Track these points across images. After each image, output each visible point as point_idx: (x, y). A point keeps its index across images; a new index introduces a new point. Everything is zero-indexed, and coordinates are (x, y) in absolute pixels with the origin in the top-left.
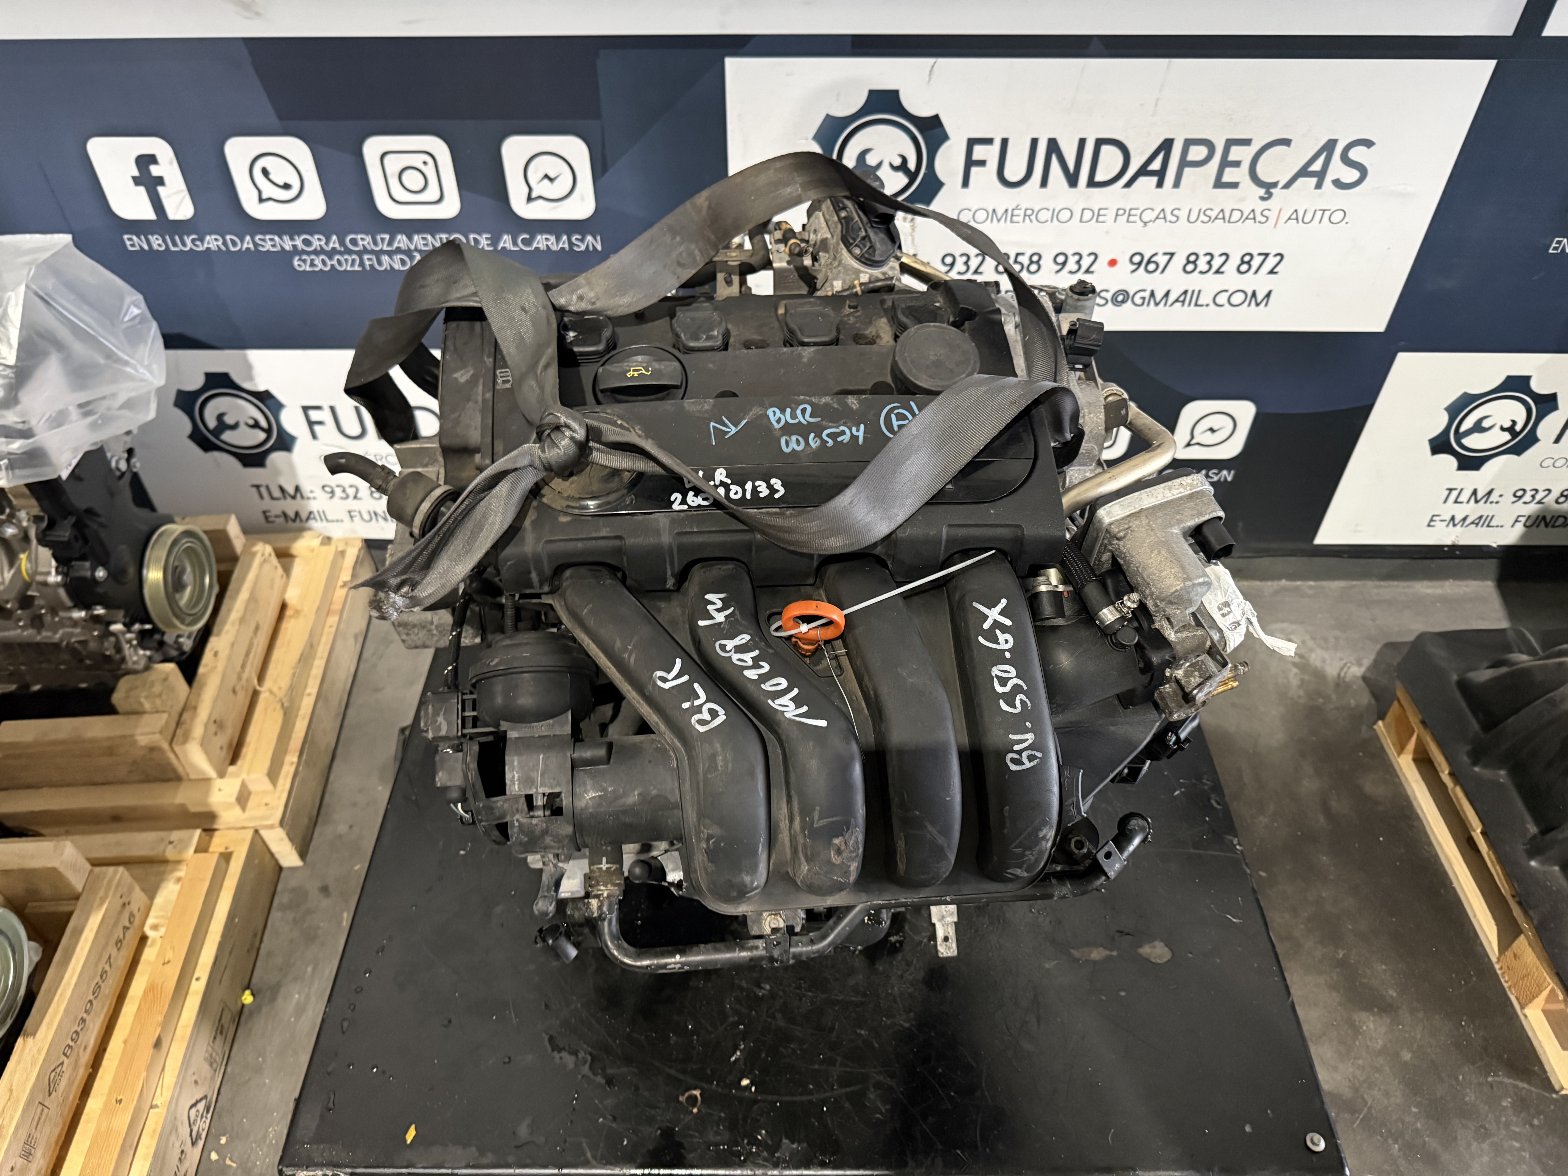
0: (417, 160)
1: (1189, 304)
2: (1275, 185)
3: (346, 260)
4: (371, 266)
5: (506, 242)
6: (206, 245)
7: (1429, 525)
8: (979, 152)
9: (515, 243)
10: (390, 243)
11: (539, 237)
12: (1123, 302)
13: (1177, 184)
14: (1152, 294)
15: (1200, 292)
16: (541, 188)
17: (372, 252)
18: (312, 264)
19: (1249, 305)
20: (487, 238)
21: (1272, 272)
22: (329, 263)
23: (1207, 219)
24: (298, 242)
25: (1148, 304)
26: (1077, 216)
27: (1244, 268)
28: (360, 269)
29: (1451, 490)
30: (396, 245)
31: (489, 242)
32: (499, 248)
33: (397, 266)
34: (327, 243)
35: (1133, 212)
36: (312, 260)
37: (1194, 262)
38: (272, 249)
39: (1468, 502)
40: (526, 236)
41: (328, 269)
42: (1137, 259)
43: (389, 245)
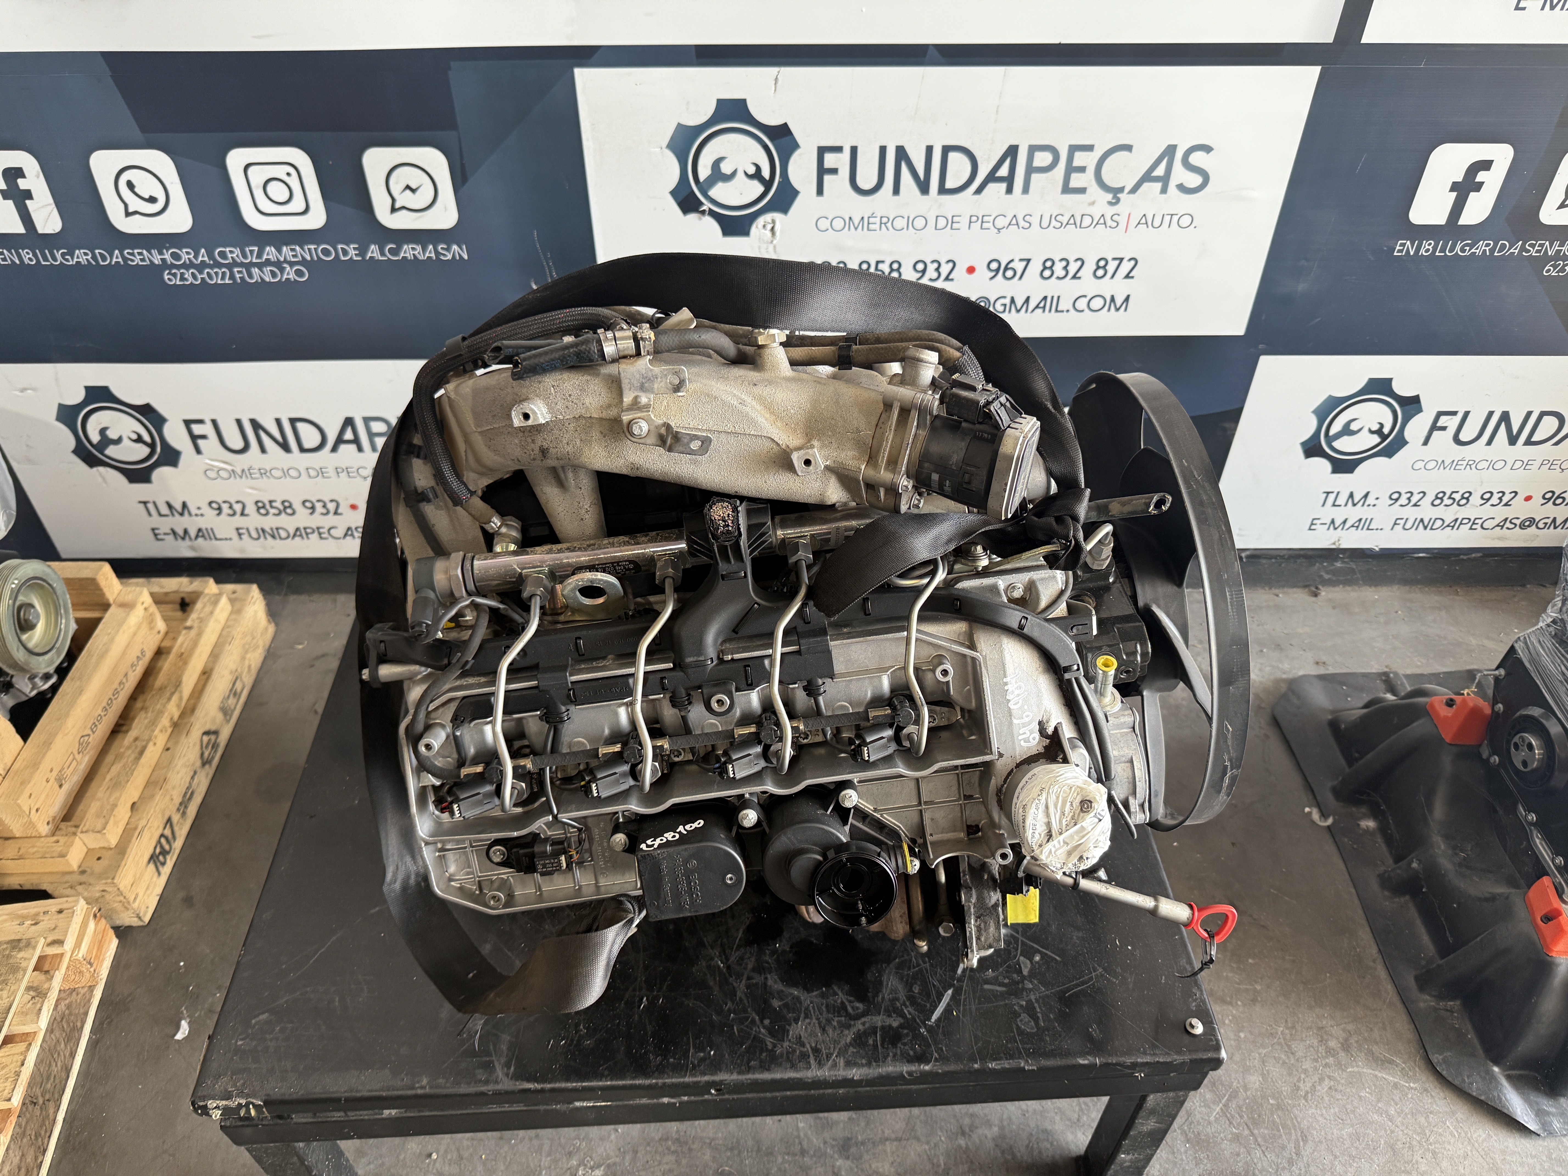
0: (280, 172)
1: (1050, 310)
3: (216, 273)
4: (242, 278)
5: (373, 251)
6: (75, 259)
8: (830, 160)
9: (382, 253)
10: (259, 256)
11: (405, 247)
13: (1026, 190)
15: (1059, 297)
16: (403, 199)
17: (242, 265)
18: (183, 278)
19: (1109, 310)
20: (355, 249)
21: (1127, 276)
22: (200, 276)
23: (1059, 224)
24: (167, 256)
26: (932, 222)
27: (1100, 273)
28: (231, 282)
29: (1327, 493)
30: (265, 257)
31: (357, 252)
32: (367, 258)
33: (268, 278)
34: (196, 257)
35: (985, 219)
36: (182, 274)
37: (1051, 268)
38: (142, 263)
39: (1346, 505)
40: (394, 246)
41: (198, 281)
42: (994, 266)
43: (257, 258)
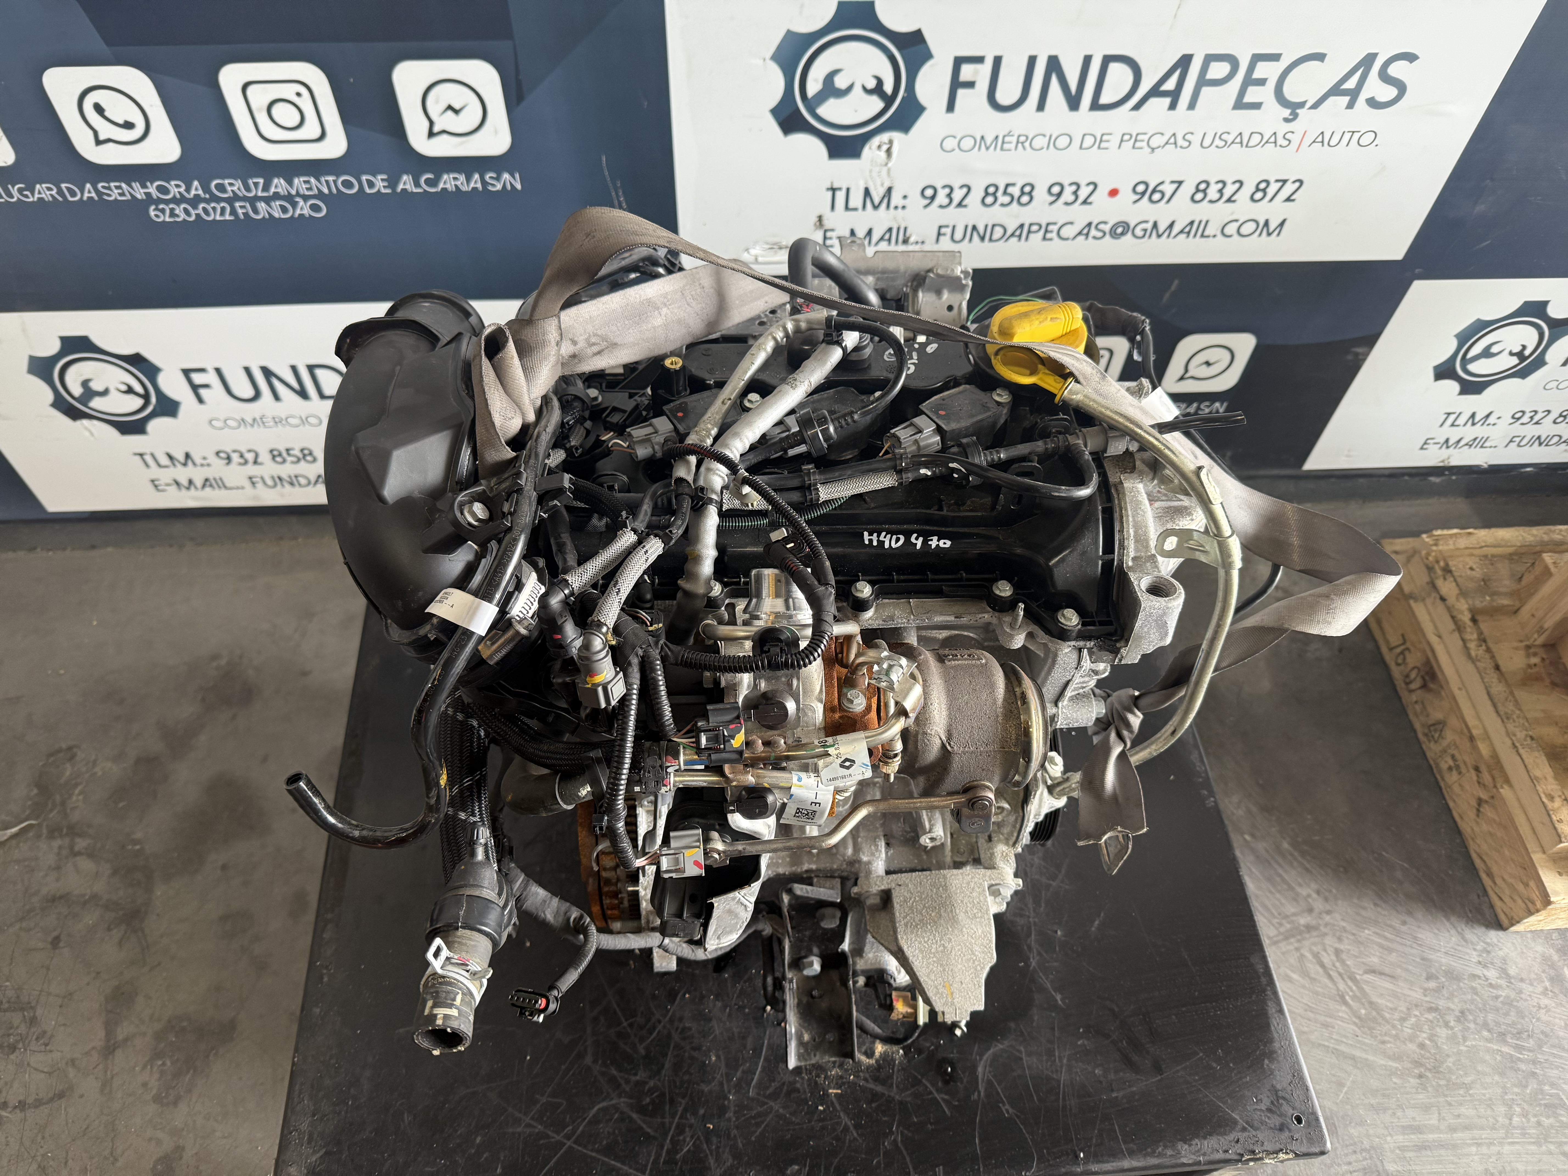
0: (288, 91)
1: (1195, 235)
2: (1302, 105)
4: (246, 214)
5: (406, 183)
6: (37, 196)
7: (1422, 448)
8: (967, 72)
9: (417, 184)
10: (266, 188)
11: (445, 177)
12: (1122, 234)
13: (1192, 105)
14: (1155, 225)
15: (1207, 222)
16: (445, 121)
17: (245, 199)
18: (173, 214)
19: (1260, 235)
20: (383, 180)
21: (1288, 199)
22: (193, 212)
23: (1222, 144)
24: (152, 190)
25: (1150, 236)
26: (1076, 142)
27: (1259, 195)
28: (232, 218)
29: (1449, 414)
30: (273, 190)
31: (386, 184)
32: (399, 191)
33: (277, 214)
34: (188, 190)
35: (1140, 137)
36: (172, 210)
37: (1204, 191)
38: (121, 199)
39: (1465, 425)
40: (430, 176)
41: (193, 218)
42: (1141, 188)
43: (264, 190)
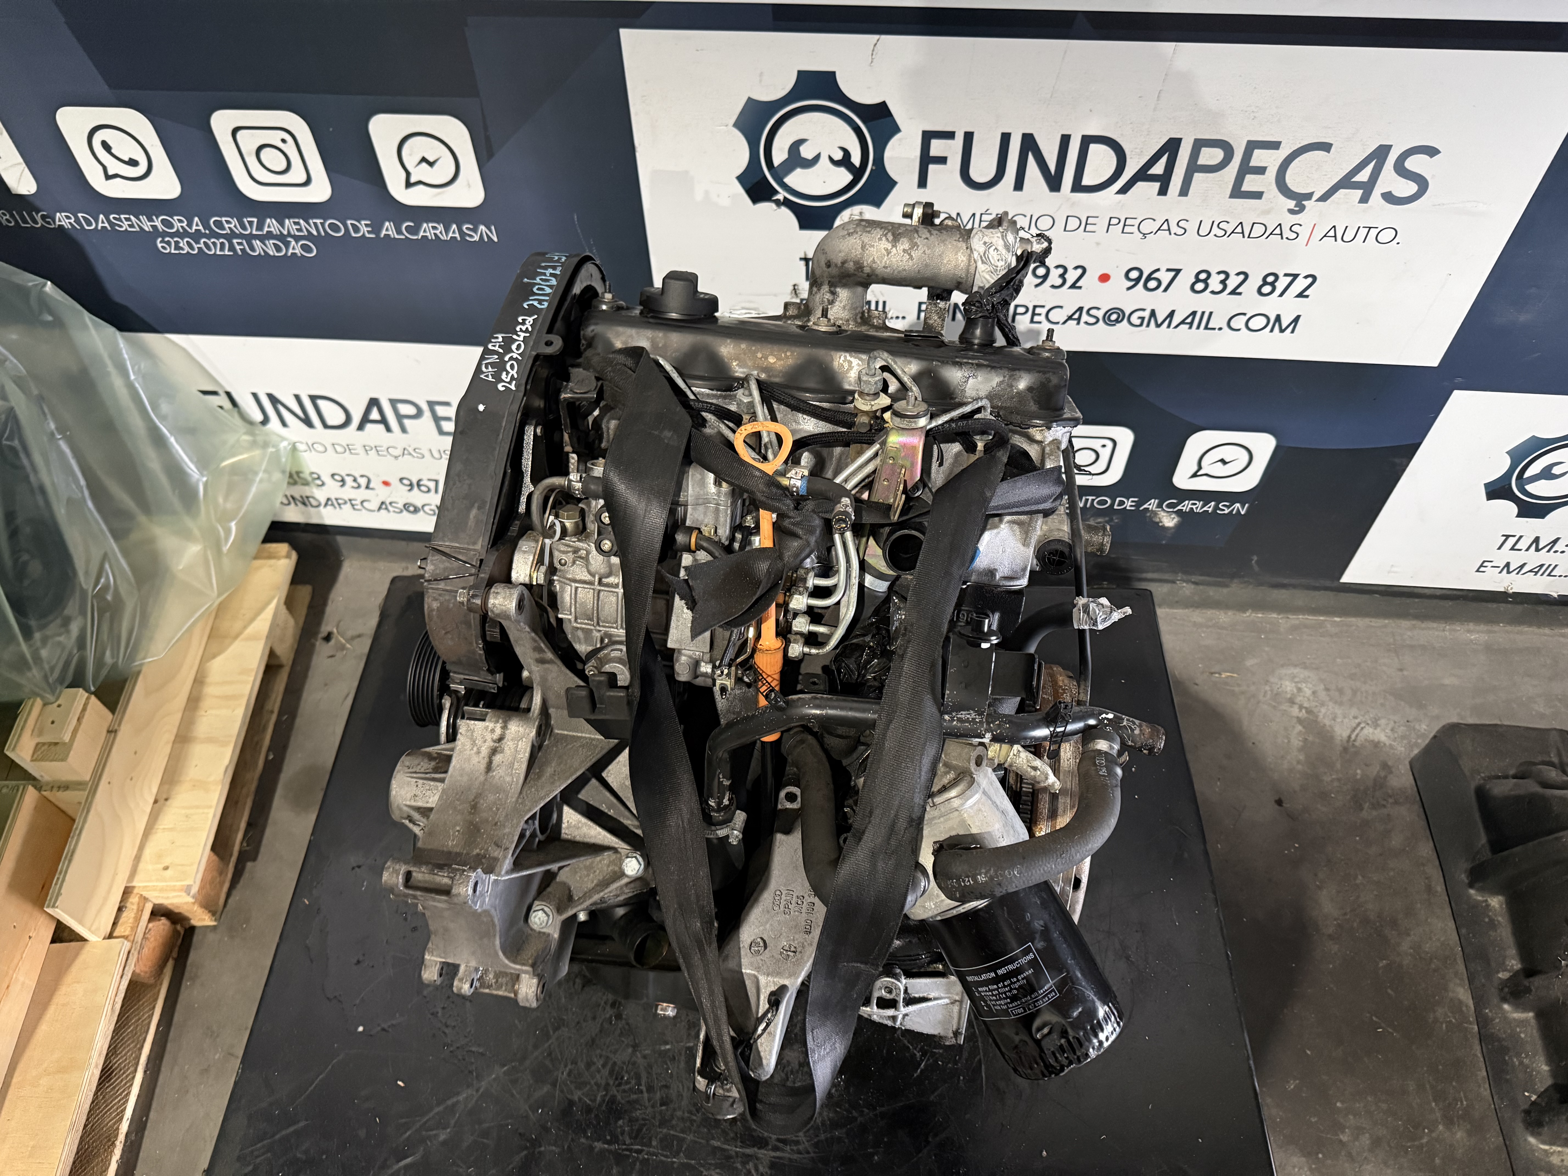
0: (274, 138)
1: (1198, 327)
2: (1309, 196)
3: (214, 243)
4: (243, 250)
5: (388, 229)
6: (58, 223)
7: (1478, 571)
8: (937, 147)
9: (399, 232)
10: (260, 227)
11: (425, 225)
12: (1117, 321)
13: (1184, 191)
14: (1153, 313)
15: (1211, 313)
16: (420, 173)
17: (241, 236)
18: (177, 247)
19: (1272, 331)
20: (366, 225)
21: (1301, 295)
22: (196, 246)
23: (1222, 233)
24: (158, 223)
25: (1148, 325)
26: (1060, 224)
27: (1267, 289)
28: (231, 253)
29: (1507, 537)
30: (266, 229)
31: (370, 229)
32: (382, 236)
33: (272, 252)
34: (190, 225)
35: (1129, 222)
36: (177, 243)
37: (1205, 281)
38: (129, 229)
39: (1527, 550)
40: (412, 224)
41: (196, 252)
42: (1134, 275)
43: (257, 229)
